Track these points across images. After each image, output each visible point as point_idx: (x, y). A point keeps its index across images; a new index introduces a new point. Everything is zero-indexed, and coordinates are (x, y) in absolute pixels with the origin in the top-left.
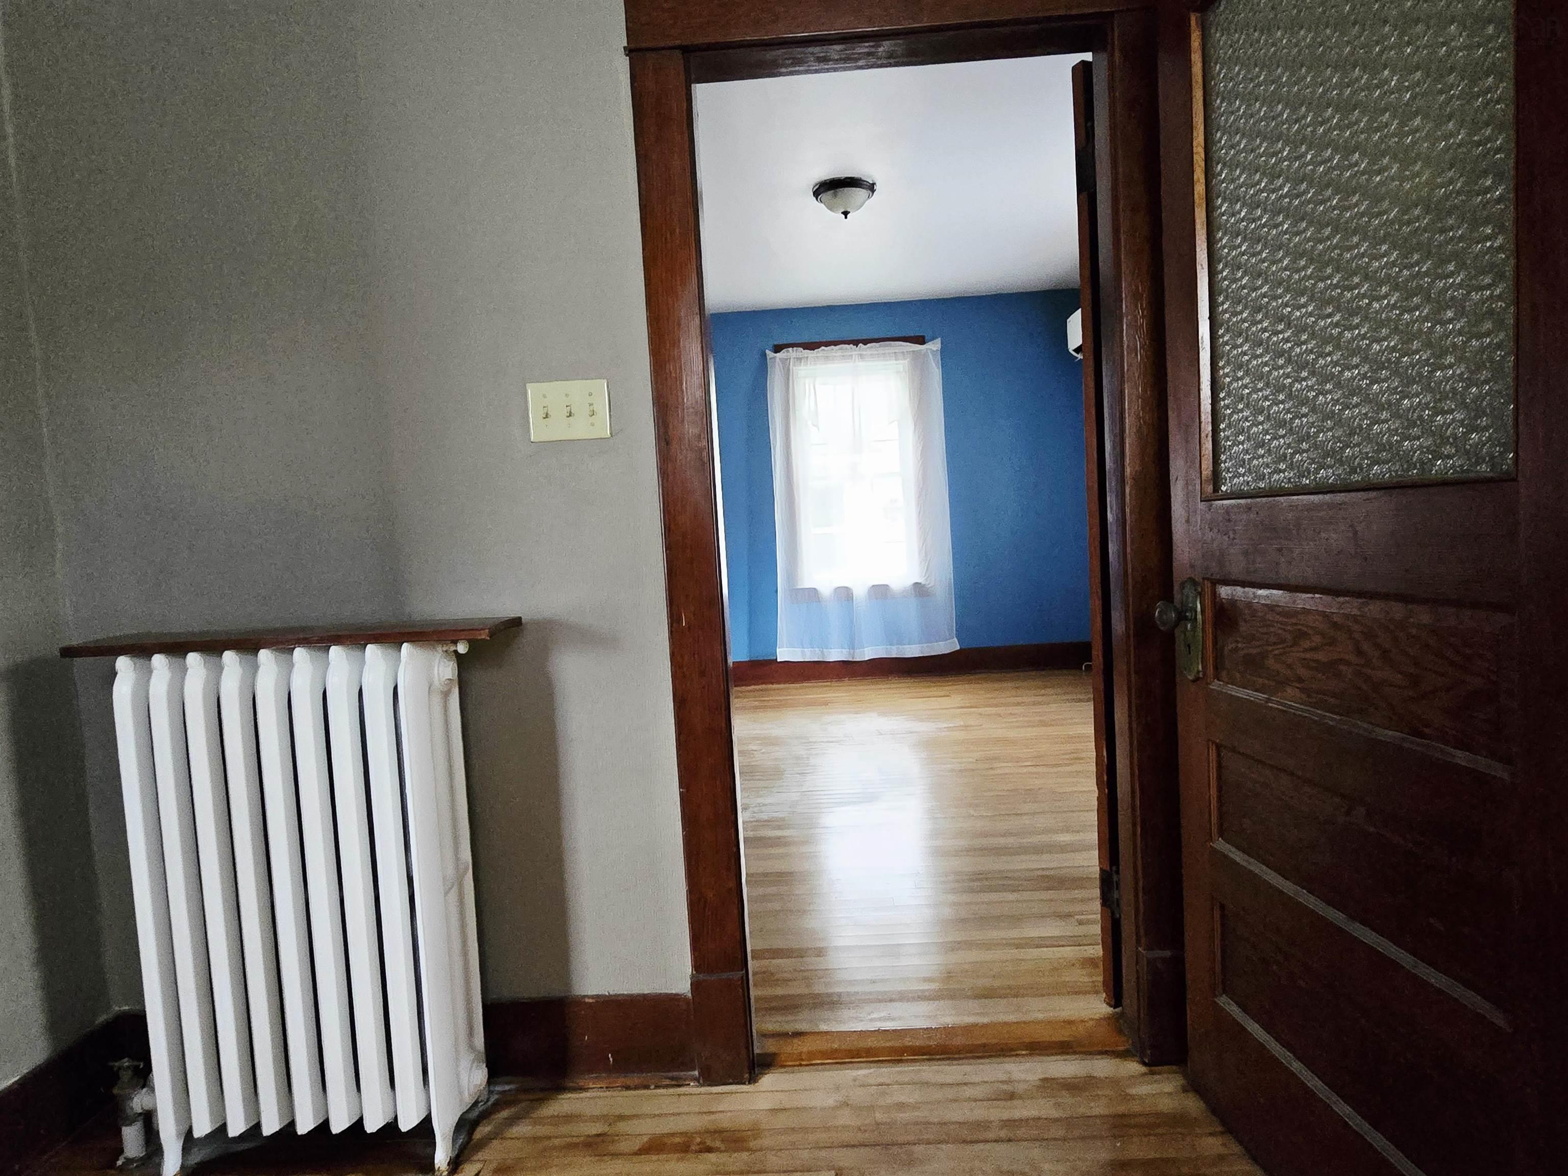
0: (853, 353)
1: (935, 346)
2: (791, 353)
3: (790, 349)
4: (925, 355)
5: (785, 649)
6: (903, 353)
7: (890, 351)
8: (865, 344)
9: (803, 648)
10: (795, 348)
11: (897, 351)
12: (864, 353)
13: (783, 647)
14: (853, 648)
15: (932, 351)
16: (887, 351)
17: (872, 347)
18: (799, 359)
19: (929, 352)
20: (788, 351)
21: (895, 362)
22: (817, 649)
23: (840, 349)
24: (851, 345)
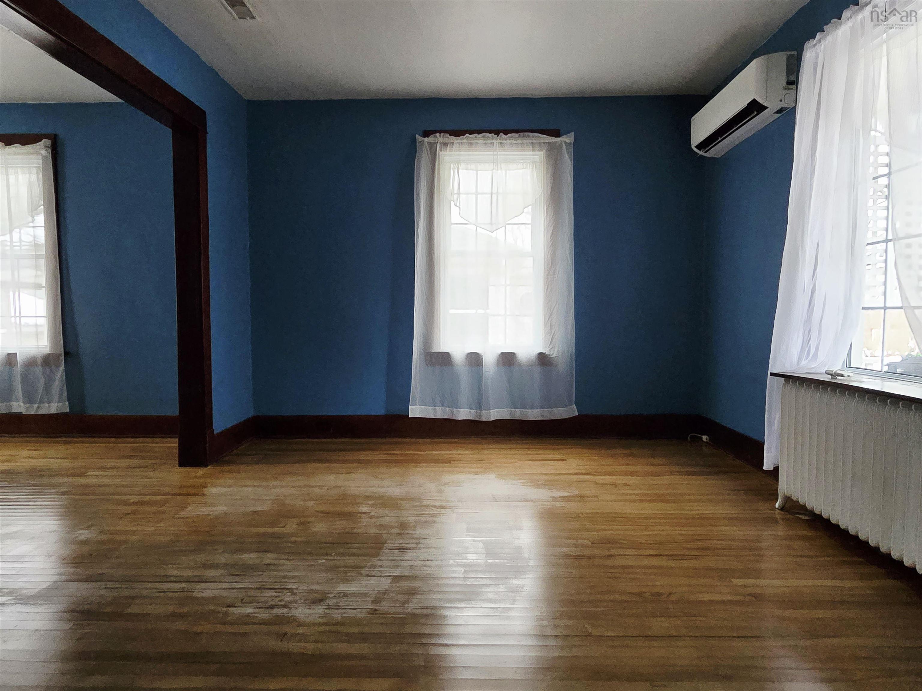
0: (494, 141)
1: (568, 139)
2: (440, 138)
3: (438, 134)
4: (561, 146)
5: (418, 406)
6: (540, 143)
7: (528, 141)
8: (506, 134)
9: (435, 406)
10: (442, 134)
11: (534, 141)
12: (504, 141)
13: (416, 405)
14: (480, 409)
15: (566, 143)
16: (525, 141)
17: (511, 137)
18: (445, 144)
19: (564, 144)
20: (435, 137)
21: (532, 153)
22: (447, 408)
23: (483, 137)
24: (493, 134)
